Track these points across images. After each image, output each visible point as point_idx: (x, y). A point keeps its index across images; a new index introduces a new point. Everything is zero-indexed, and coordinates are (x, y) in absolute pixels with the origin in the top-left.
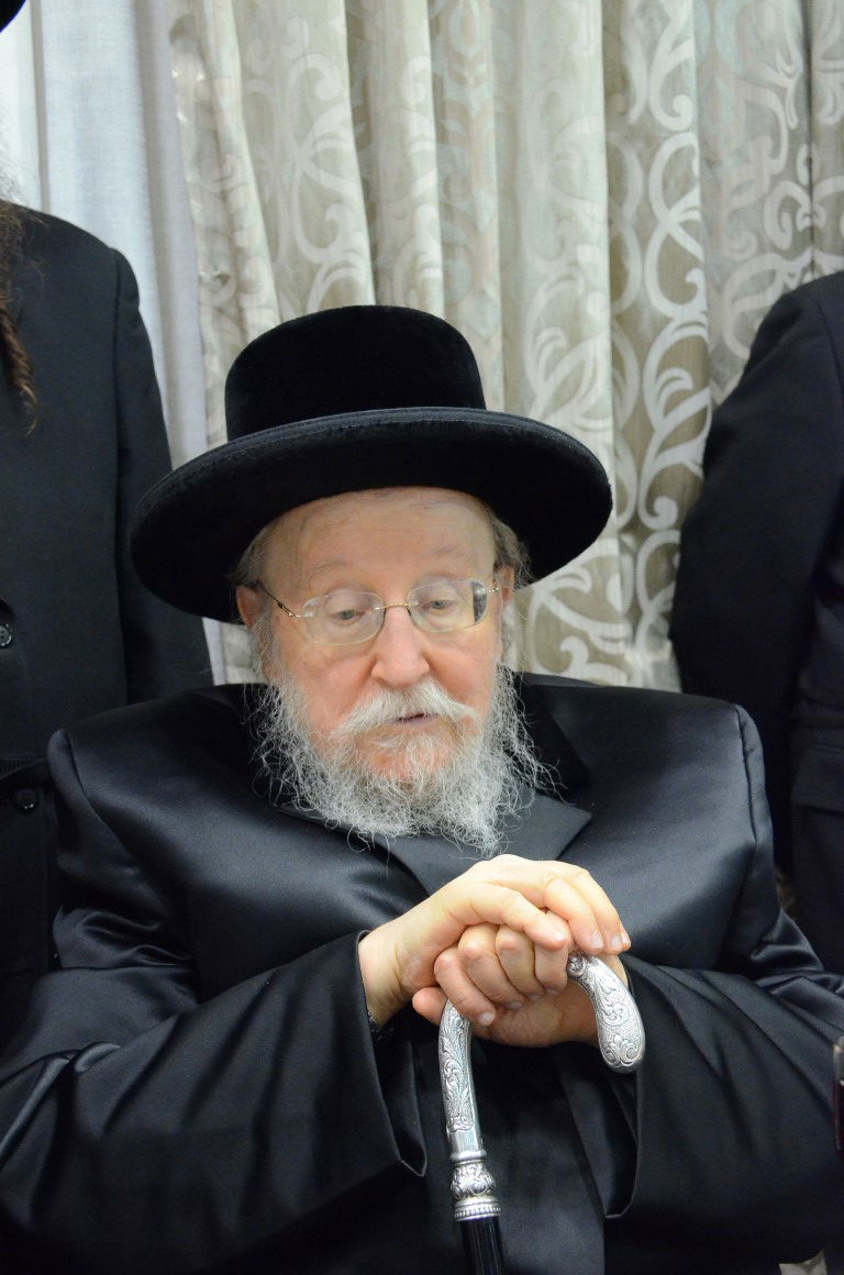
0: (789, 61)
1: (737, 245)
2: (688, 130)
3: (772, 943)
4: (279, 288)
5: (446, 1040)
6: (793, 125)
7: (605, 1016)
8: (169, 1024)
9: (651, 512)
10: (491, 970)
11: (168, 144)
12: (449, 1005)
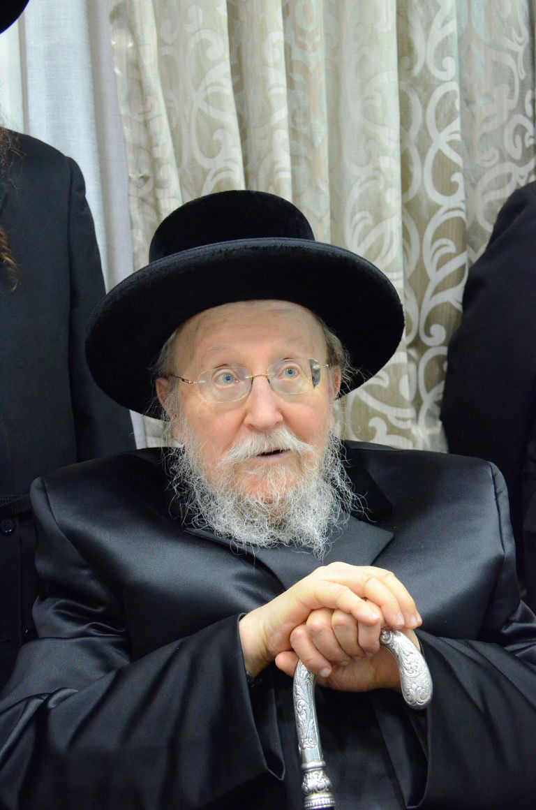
0: (520, 35)
1: (486, 157)
2: (452, 80)
3: (515, 621)
4: (182, 184)
5: (298, 687)
6: (522, 77)
7: (405, 671)
8: (111, 675)
9: (428, 334)
10: (328, 639)
11: (108, 88)
12: (300, 663)
